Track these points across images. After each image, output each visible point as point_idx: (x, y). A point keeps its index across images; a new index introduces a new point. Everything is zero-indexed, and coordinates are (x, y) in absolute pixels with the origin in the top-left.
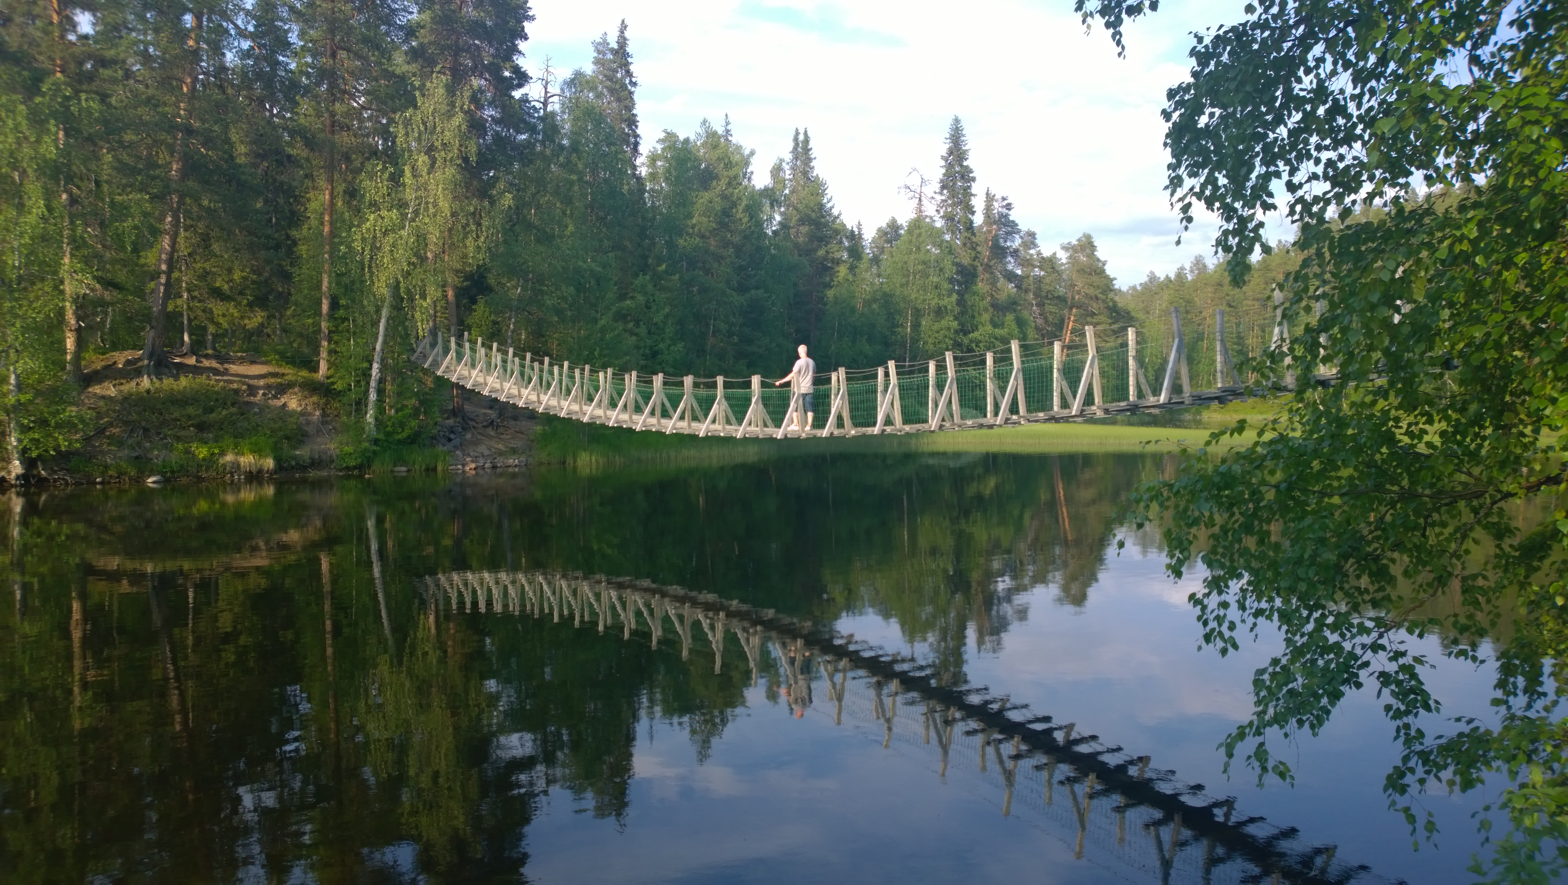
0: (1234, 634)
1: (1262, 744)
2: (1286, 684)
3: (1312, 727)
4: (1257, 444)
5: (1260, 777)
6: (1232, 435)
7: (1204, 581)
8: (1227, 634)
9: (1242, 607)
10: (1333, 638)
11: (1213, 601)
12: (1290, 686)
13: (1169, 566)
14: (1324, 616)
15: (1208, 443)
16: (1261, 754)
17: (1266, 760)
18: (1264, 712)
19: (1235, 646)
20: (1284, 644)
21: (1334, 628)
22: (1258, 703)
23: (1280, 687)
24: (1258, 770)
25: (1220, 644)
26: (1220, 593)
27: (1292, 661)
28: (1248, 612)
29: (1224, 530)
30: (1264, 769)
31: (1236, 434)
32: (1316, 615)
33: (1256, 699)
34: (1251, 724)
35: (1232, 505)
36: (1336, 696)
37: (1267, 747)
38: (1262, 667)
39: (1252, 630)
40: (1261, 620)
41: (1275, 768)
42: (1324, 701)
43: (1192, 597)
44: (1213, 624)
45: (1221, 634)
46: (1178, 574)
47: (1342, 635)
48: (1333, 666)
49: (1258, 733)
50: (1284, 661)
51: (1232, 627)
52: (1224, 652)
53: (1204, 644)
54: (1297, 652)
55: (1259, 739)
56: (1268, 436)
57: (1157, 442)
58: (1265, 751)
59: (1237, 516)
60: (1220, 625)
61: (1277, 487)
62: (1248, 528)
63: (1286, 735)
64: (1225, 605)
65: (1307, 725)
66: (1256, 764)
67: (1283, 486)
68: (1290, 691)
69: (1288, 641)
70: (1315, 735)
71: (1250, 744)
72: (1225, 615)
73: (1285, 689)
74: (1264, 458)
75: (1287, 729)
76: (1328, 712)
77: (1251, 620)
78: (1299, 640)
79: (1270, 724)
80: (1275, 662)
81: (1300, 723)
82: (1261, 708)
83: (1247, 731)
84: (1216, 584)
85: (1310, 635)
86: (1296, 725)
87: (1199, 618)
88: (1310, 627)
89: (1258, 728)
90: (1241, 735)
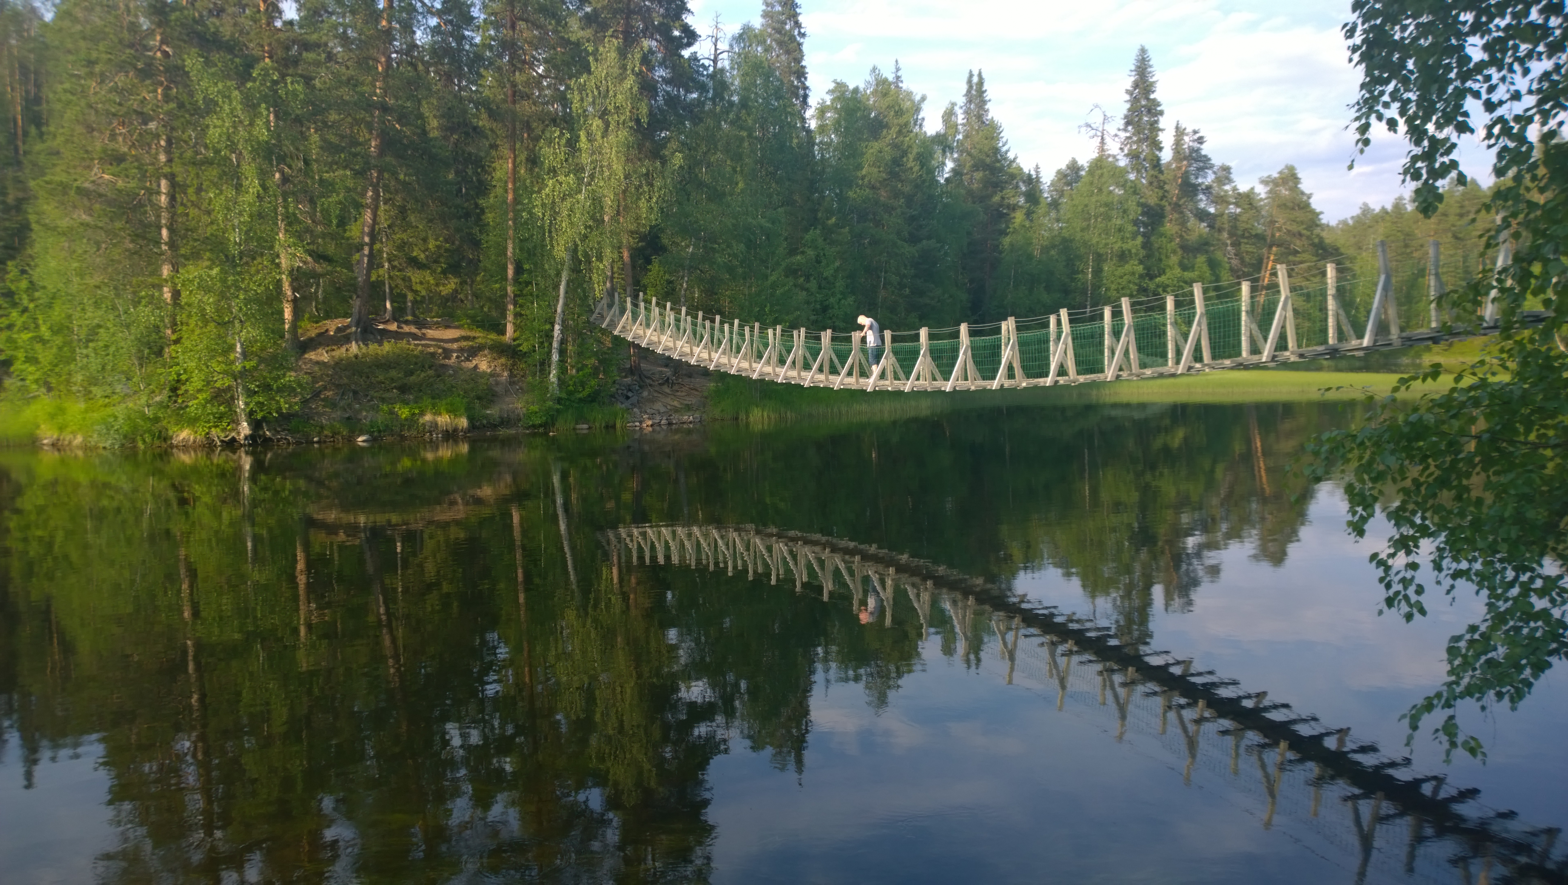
0: (1421, 598)
1: (1452, 718)
2: (1486, 653)
3: (1512, 700)
4: (1453, 390)
5: (1448, 753)
6: (1424, 380)
7: (1390, 540)
8: (1414, 598)
9: (1438, 567)
10: (1539, 604)
11: (1400, 561)
12: (1490, 655)
13: (1350, 524)
14: (1532, 580)
15: (1396, 389)
16: (1450, 728)
17: (1456, 735)
18: (1457, 683)
19: (1423, 612)
20: (1485, 609)
21: (1542, 593)
22: (1451, 673)
23: (1477, 656)
24: (1446, 745)
25: (1405, 609)
26: (1408, 553)
27: (1493, 628)
28: (1445, 573)
29: (1417, 483)
30: (1453, 744)
31: (1429, 380)
32: (1524, 578)
33: (1448, 667)
34: (1439, 695)
35: (1426, 457)
36: (1540, 667)
37: (1458, 721)
38: (1458, 633)
39: (1448, 592)
40: (1461, 582)
41: (1465, 744)
42: (1528, 672)
43: (1374, 556)
44: (1397, 587)
45: (1406, 598)
46: (1361, 533)
47: (1553, 601)
48: (1538, 634)
49: (1448, 705)
50: (1483, 628)
51: (1420, 590)
52: (1409, 617)
53: (1385, 609)
54: (1499, 619)
55: (1449, 712)
56: (1468, 381)
57: (1338, 388)
58: (1456, 726)
59: (1432, 469)
60: (1405, 588)
61: (1478, 437)
62: (1443, 482)
63: (1483, 708)
64: (1414, 566)
65: (1507, 698)
66: (1444, 739)
67: (1486, 436)
68: (1489, 662)
69: (1490, 605)
70: (1514, 709)
71: (1438, 717)
72: (1413, 578)
73: (1483, 658)
74: (1463, 405)
75: (1484, 702)
76: (1530, 685)
77: (1449, 581)
78: (1503, 606)
79: (1462, 696)
80: (1473, 629)
81: (1500, 696)
82: (1453, 678)
83: (1435, 702)
84: (1403, 544)
85: (1515, 599)
86: (1494, 698)
87: (1381, 580)
88: (1515, 591)
89: (1447, 700)
90: (1429, 706)
